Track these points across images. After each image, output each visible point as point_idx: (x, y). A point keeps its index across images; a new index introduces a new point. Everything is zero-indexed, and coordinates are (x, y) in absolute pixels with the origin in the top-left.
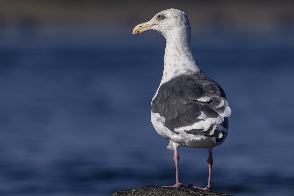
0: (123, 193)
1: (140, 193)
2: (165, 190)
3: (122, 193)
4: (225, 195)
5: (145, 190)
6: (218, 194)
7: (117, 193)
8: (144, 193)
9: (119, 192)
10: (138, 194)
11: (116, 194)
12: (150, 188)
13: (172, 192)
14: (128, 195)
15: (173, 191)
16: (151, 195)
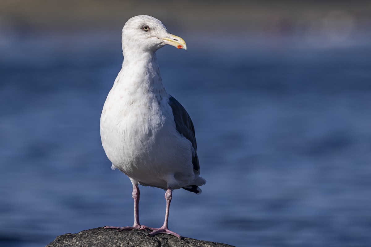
0: (68, 236)
1: (87, 236)
2: (117, 233)
4: (188, 239)
5: (93, 233)
8: (92, 237)
9: (62, 236)
10: (85, 238)
11: (59, 238)
12: (99, 231)
13: (126, 235)
14: (74, 238)
16: (101, 239)
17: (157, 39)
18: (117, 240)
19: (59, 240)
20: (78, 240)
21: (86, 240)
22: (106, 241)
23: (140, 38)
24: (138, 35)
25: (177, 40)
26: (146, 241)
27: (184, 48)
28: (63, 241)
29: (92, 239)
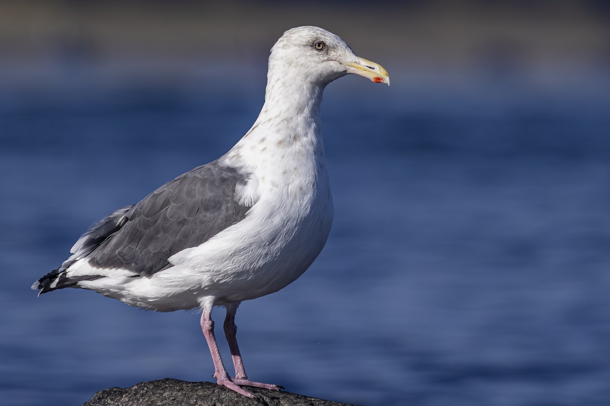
0: (115, 392)
1: (147, 392)
2: (196, 388)
3: (112, 392)
4: (313, 399)
5: (157, 387)
6: (298, 398)
7: (103, 393)
8: (154, 394)
9: (106, 391)
10: (143, 395)
11: (100, 394)
12: (167, 384)
13: (210, 392)
14: (124, 396)
15: (211, 389)
16: (169, 398)
17: (339, 64)
18: (196, 399)
19: (100, 398)
20: (131, 399)
21: (144, 399)
22: (177, 401)
23: (310, 61)
24: (306, 56)
25: (373, 69)
26: (243, 402)
27: (385, 82)
28: (106, 400)
29: (153, 398)
